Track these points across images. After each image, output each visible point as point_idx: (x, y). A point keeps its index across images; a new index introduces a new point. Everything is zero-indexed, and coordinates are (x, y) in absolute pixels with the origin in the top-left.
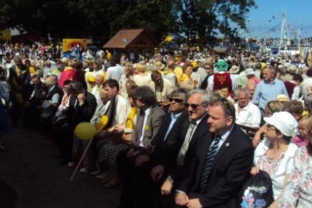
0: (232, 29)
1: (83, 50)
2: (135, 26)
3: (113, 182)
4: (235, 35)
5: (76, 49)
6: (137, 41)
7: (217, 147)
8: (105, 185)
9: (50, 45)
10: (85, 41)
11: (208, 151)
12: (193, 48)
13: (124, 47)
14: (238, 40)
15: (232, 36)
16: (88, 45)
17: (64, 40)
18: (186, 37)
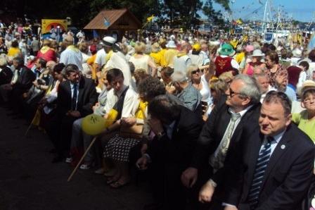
0: (216, 11)
1: (64, 32)
2: (117, 7)
3: (121, 182)
4: (219, 17)
5: (56, 30)
6: (120, 22)
7: (270, 151)
8: (112, 185)
9: (27, 26)
10: (65, 22)
11: (259, 157)
12: (176, 30)
13: (106, 28)
14: (222, 22)
15: (216, 18)
16: (69, 26)
17: (43, 21)
18: (169, 18)
